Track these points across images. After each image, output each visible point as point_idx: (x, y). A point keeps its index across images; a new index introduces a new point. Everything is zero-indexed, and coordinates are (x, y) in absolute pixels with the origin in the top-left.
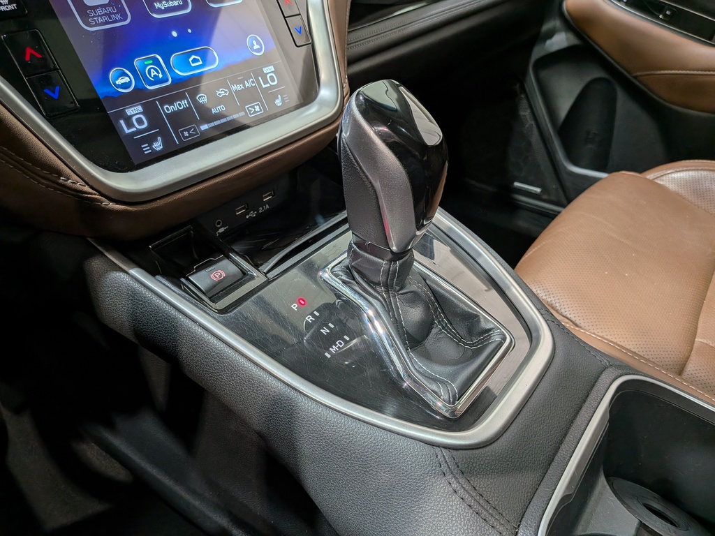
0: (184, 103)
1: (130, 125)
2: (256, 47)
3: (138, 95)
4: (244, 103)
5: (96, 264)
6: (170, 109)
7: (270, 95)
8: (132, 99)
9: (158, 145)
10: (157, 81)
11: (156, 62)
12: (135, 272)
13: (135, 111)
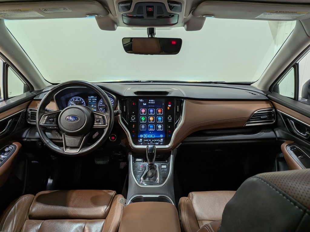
0: (147, 140)
1: (140, 141)
2: (161, 136)
3: (142, 138)
4: (155, 142)
5: (129, 153)
6: (145, 140)
7: (160, 143)
8: (141, 138)
9: (142, 144)
10: (145, 137)
11: (146, 135)
12: (131, 155)
13: (141, 140)
